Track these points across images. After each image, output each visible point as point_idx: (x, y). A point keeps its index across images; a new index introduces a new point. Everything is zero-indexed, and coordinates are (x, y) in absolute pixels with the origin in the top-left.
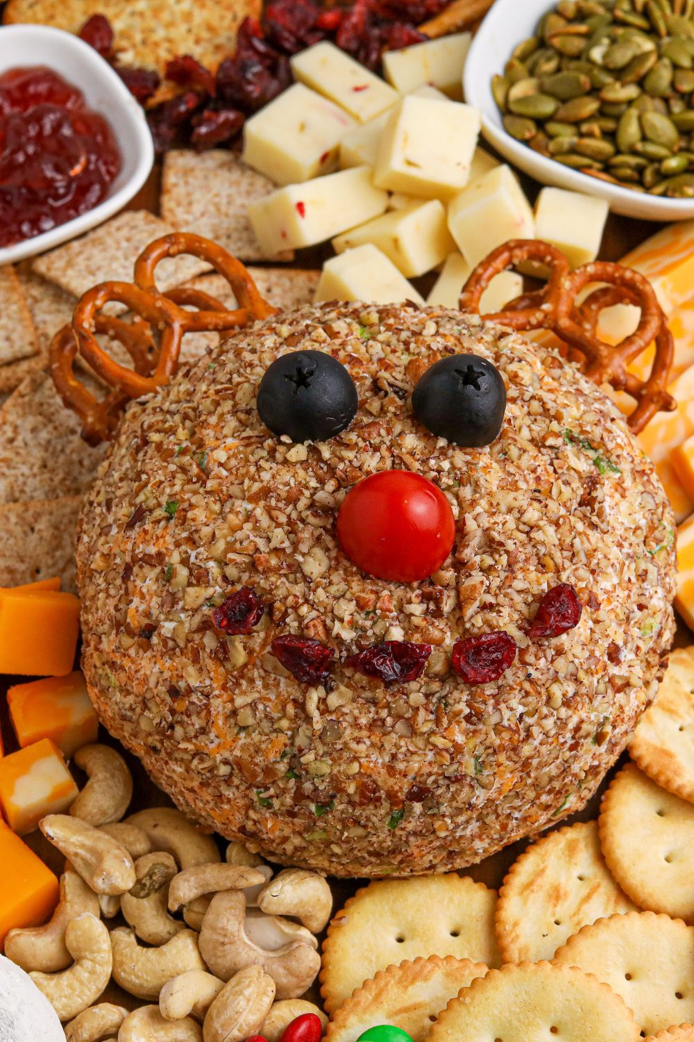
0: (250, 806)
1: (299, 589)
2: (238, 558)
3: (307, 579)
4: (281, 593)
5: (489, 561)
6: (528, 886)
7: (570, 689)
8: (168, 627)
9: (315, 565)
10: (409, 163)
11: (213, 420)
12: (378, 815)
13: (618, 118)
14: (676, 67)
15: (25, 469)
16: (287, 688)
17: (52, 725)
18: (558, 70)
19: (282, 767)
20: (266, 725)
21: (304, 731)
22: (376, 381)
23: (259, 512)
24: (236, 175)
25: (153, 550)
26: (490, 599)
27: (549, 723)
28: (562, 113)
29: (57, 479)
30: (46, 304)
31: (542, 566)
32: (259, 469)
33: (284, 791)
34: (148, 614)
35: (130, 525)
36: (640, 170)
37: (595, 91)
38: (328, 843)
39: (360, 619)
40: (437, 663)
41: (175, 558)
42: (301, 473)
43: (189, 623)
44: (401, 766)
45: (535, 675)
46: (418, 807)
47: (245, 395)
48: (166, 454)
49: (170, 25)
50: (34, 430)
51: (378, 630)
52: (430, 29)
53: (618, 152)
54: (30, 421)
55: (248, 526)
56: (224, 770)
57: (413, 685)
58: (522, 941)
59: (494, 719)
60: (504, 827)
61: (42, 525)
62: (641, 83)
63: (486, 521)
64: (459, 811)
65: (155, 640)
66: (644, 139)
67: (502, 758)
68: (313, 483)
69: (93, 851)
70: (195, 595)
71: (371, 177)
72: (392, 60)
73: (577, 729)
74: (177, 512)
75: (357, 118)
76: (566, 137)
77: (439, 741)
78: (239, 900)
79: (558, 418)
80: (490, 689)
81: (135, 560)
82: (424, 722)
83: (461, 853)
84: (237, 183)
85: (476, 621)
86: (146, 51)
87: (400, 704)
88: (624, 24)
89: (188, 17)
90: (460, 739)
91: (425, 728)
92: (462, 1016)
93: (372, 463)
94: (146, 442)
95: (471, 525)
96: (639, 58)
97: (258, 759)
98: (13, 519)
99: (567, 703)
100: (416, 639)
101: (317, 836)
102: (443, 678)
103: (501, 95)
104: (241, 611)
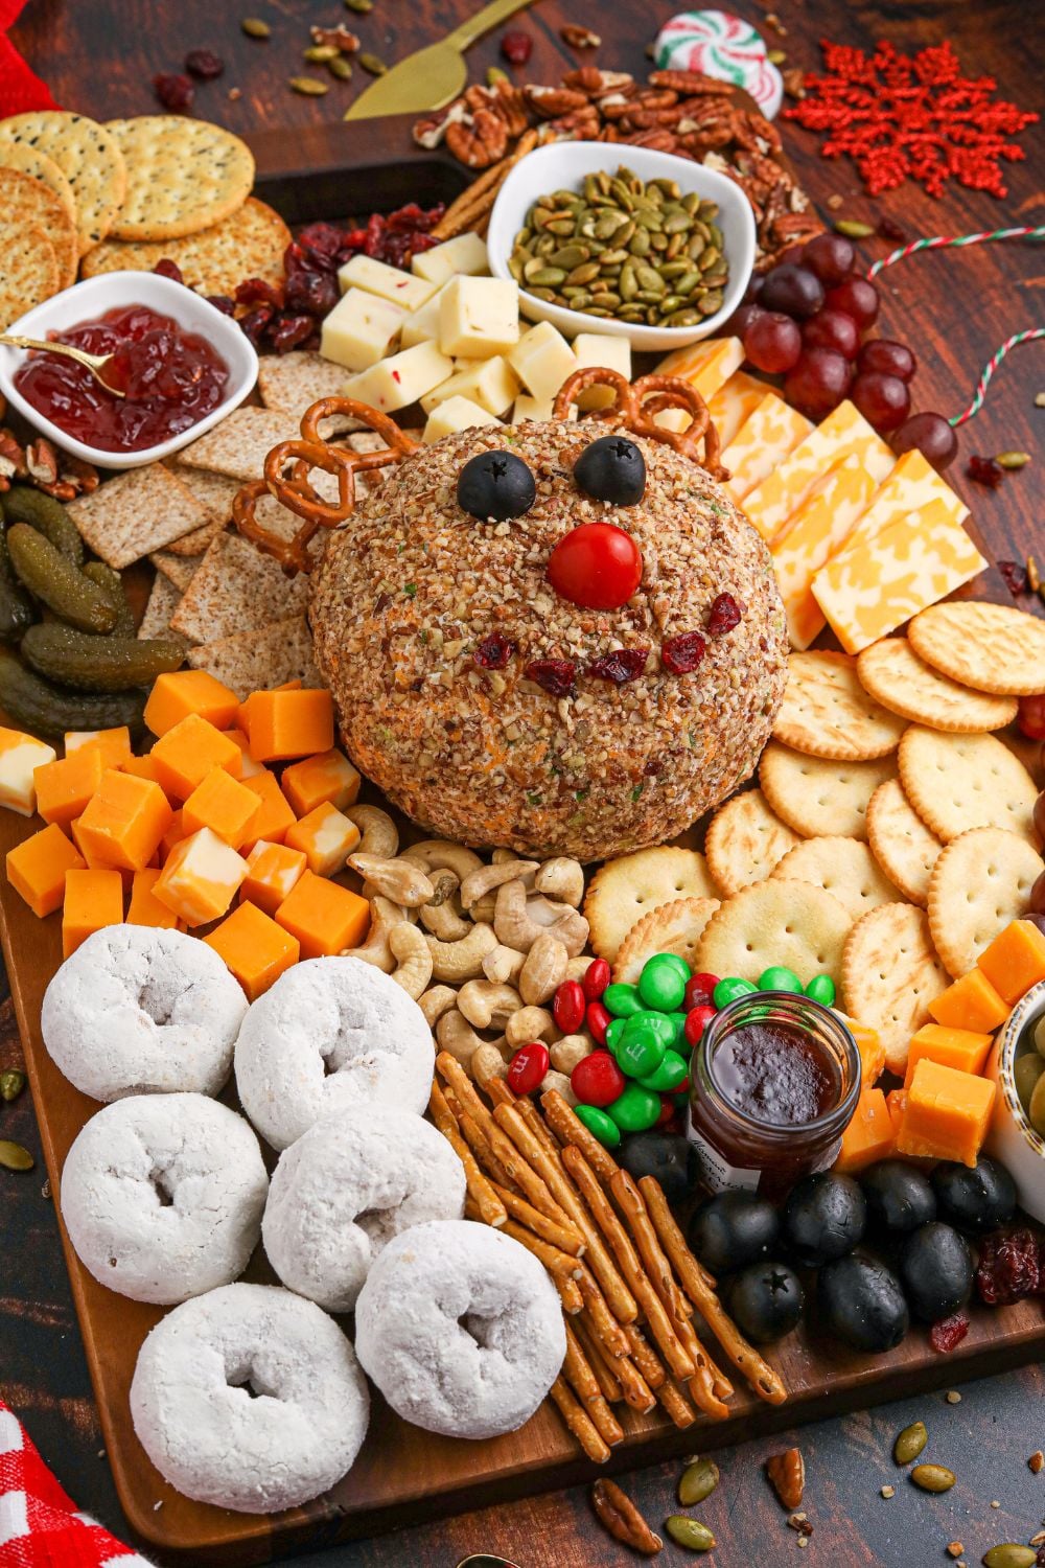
0: (523, 805)
2: (483, 613)
3: (540, 618)
4: (522, 632)
5: (668, 584)
6: (727, 840)
7: (744, 672)
8: (434, 678)
9: (544, 605)
10: (475, 328)
11: (423, 519)
12: (623, 792)
13: (618, 277)
14: (651, 232)
15: (232, 610)
16: (541, 704)
17: (329, 790)
18: (556, 249)
19: (548, 766)
20: (530, 736)
21: (561, 734)
23: (487, 576)
24: (316, 368)
25: (405, 623)
26: (675, 611)
27: (735, 699)
28: (572, 278)
29: (259, 614)
30: (199, 486)
31: (703, 583)
32: (477, 545)
33: (549, 787)
34: (414, 672)
35: (379, 610)
36: (644, 313)
37: (594, 258)
38: (584, 826)
39: (587, 639)
40: (652, 664)
42: (510, 543)
43: (452, 670)
44: (638, 748)
45: (720, 663)
46: (653, 780)
47: (442, 496)
48: (390, 553)
49: (222, 262)
50: (231, 578)
51: (603, 645)
52: (438, 234)
53: (623, 302)
54: (227, 572)
55: (482, 588)
56: (499, 781)
57: (637, 683)
58: (736, 880)
59: (698, 701)
60: (707, 793)
61: (261, 649)
62: (627, 247)
64: (682, 778)
65: (426, 689)
66: (640, 288)
67: (707, 730)
68: (522, 549)
69: (395, 874)
70: (453, 648)
71: (439, 347)
72: (419, 260)
73: (752, 704)
74: (415, 591)
75: (408, 307)
76: (581, 296)
77: (663, 723)
78: (520, 886)
79: (678, 478)
80: (691, 678)
81: (390, 634)
82: (651, 709)
83: (678, 820)
84: (320, 374)
85: (672, 629)
87: (630, 700)
88: (599, 205)
89: (235, 253)
90: (677, 719)
91: (653, 714)
92: (719, 931)
93: (563, 526)
94: (367, 549)
96: (622, 229)
97: (526, 766)
98: (237, 648)
99: (744, 684)
100: (633, 646)
101: (576, 821)
102: (658, 674)
103: (517, 272)
104: (496, 650)
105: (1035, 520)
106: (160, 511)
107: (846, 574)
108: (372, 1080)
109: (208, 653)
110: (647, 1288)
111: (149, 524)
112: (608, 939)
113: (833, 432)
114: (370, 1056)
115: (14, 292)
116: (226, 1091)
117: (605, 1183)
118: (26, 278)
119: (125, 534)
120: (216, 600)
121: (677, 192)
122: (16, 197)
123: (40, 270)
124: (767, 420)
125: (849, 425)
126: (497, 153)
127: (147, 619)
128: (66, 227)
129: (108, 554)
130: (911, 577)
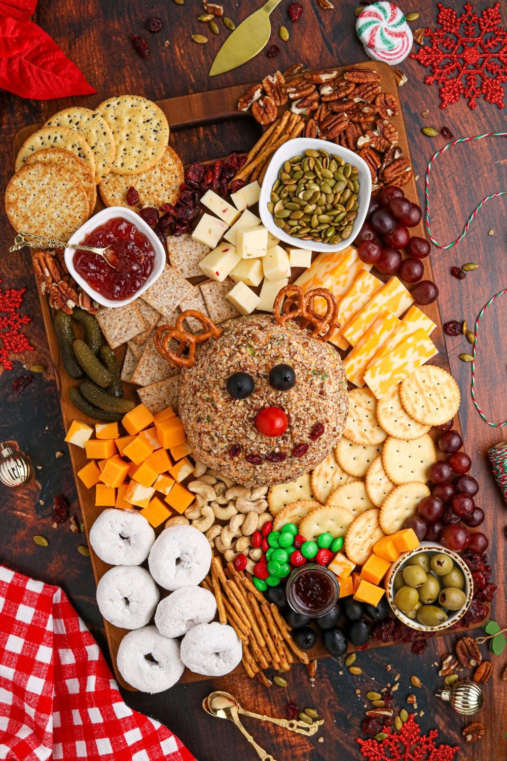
1: (249, 443)
2: (231, 435)
3: (251, 440)
4: (244, 444)
5: (298, 424)
6: (319, 474)
7: (324, 445)
8: (215, 451)
9: (252, 436)
10: (248, 255)
13: (310, 218)
15: (154, 372)
16: (251, 465)
20: (246, 472)
22: (258, 374)
23: (234, 422)
24: (190, 243)
25: (206, 430)
26: (300, 434)
28: (293, 216)
29: (164, 373)
31: (312, 418)
32: (232, 409)
35: (197, 421)
36: (320, 233)
37: (302, 209)
39: (267, 448)
40: (289, 455)
41: (213, 434)
42: (243, 409)
43: (221, 452)
45: (315, 447)
47: (222, 383)
48: (203, 400)
49: (155, 184)
50: (153, 359)
51: (272, 450)
53: (312, 229)
54: (152, 357)
55: (232, 426)
57: (284, 460)
58: (319, 491)
61: (163, 389)
62: (316, 203)
63: (295, 413)
65: (212, 453)
66: (320, 223)
67: (309, 466)
68: (247, 412)
70: (221, 445)
72: (235, 197)
74: (211, 420)
76: (295, 227)
77: (292, 468)
79: (310, 370)
80: (304, 455)
81: (201, 431)
82: (288, 466)
85: (297, 440)
86: (150, 197)
87: (281, 464)
89: (160, 179)
90: (298, 467)
92: (307, 522)
94: (196, 394)
95: (292, 415)
96: (315, 194)
98: (155, 389)
100: (282, 450)
102: (291, 457)
103: (271, 209)
104: (234, 450)
105: (473, 297)
106: (129, 322)
107: (378, 370)
108: (190, 573)
109: (145, 391)
110: (269, 639)
111: (124, 329)
112: (274, 508)
113: (387, 293)
114: (189, 566)
115: (72, 213)
116: (145, 565)
117: (259, 603)
118: (76, 207)
119: (116, 332)
120: (148, 369)
121: (343, 163)
122: (71, 166)
123: (82, 204)
124: (363, 283)
125: (395, 288)
126: (273, 120)
127: (124, 366)
128: (91, 182)
129: (110, 343)
130: (406, 364)
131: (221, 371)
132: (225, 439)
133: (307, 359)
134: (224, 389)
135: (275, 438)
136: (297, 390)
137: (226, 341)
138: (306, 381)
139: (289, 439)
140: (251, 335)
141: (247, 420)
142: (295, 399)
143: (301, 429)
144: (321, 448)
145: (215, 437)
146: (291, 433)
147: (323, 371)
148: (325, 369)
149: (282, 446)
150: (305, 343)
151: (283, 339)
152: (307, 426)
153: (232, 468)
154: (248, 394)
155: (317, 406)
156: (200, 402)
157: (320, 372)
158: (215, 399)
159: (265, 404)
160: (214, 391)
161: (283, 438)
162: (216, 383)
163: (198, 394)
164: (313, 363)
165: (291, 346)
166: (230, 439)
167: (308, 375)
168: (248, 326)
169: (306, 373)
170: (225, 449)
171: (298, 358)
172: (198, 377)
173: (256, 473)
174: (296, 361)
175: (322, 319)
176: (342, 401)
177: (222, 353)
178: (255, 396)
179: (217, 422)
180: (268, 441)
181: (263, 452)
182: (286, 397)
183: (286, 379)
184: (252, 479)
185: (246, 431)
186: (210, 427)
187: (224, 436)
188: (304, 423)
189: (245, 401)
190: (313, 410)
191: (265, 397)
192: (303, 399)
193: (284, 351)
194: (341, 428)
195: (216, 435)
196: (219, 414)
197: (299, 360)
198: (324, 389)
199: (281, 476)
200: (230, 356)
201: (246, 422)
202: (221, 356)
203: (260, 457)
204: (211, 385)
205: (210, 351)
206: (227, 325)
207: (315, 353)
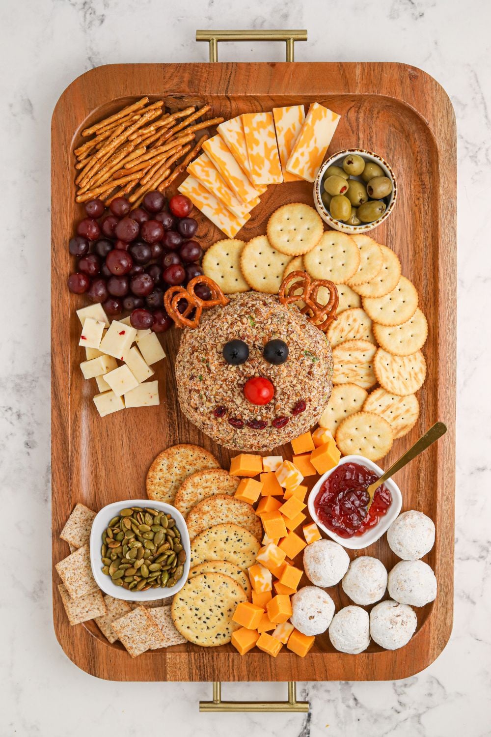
1: (234, 407)
22: (254, 345)
41: (202, 393)
63: (282, 387)
95: (278, 389)
131: (221, 336)
132: (213, 400)
133: (302, 340)
134: (220, 353)
135: (259, 406)
136: (288, 366)
137: (231, 310)
138: (297, 359)
139: (272, 409)
140: (254, 308)
141: (236, 386)
142: (285, 374)
143: (284, 402)
144: (300, 424)
145: (204, 396)
146: (274, 404)
147: (315, 353)
148: (317, 352)
149: (264, 415)
150: (303, 325)
151: (283, 318)
152: (290, 401)
153: (215, 428)
154: (242, 361)
155: (303, 384)
156: (196, 362)
157: (311, 354)
158: (211, 361)
159: (255, 373)
160: (211, 354)
161: (267, 408)
162: (214, 346)
163: (196, 354)
164: (308, 344)
165: (290, 325)
166: (217, 400)
167: (300, 354)
168: (253, 300)
169: (298, 352)
170: (211, 409)
171: (294, 337)
172: (198, 339)
173: (236, 436)
174: (292, 339)
175: (322, 308)
176: (326, 383)
177: (224, 320)
178: (248, 364)
179: (208, 383)
180: (253, 409)
181: (246, 418)
182: (276, 371)
183: (279, 354)
184: (231, 441)
185: (234, 395)
186: (201, 386)
187: (212, 397)
188: (288, 398)
189: (238, 367)
190: (299, 387)
191: (256, 367)
192: (291, 375)
193: (283, 328)
194: (322, 409)
195: (205, 394)
196: (211, 375)
197: (295, 339)
198: (312, 370)
199: (258, 443)
200: (232, 323)
201: (235, 387)
202: (223, 322)
203: (242, 422)
204: (209, 347)
205: (214, 317)
206: (234, 296)
207: (310, 336)
